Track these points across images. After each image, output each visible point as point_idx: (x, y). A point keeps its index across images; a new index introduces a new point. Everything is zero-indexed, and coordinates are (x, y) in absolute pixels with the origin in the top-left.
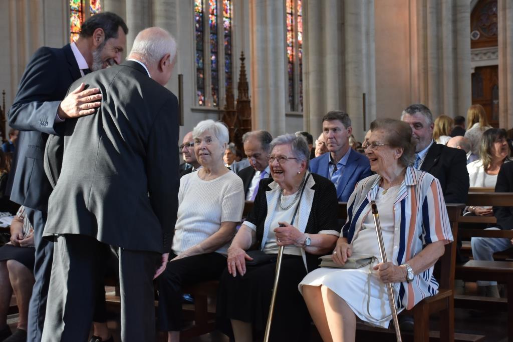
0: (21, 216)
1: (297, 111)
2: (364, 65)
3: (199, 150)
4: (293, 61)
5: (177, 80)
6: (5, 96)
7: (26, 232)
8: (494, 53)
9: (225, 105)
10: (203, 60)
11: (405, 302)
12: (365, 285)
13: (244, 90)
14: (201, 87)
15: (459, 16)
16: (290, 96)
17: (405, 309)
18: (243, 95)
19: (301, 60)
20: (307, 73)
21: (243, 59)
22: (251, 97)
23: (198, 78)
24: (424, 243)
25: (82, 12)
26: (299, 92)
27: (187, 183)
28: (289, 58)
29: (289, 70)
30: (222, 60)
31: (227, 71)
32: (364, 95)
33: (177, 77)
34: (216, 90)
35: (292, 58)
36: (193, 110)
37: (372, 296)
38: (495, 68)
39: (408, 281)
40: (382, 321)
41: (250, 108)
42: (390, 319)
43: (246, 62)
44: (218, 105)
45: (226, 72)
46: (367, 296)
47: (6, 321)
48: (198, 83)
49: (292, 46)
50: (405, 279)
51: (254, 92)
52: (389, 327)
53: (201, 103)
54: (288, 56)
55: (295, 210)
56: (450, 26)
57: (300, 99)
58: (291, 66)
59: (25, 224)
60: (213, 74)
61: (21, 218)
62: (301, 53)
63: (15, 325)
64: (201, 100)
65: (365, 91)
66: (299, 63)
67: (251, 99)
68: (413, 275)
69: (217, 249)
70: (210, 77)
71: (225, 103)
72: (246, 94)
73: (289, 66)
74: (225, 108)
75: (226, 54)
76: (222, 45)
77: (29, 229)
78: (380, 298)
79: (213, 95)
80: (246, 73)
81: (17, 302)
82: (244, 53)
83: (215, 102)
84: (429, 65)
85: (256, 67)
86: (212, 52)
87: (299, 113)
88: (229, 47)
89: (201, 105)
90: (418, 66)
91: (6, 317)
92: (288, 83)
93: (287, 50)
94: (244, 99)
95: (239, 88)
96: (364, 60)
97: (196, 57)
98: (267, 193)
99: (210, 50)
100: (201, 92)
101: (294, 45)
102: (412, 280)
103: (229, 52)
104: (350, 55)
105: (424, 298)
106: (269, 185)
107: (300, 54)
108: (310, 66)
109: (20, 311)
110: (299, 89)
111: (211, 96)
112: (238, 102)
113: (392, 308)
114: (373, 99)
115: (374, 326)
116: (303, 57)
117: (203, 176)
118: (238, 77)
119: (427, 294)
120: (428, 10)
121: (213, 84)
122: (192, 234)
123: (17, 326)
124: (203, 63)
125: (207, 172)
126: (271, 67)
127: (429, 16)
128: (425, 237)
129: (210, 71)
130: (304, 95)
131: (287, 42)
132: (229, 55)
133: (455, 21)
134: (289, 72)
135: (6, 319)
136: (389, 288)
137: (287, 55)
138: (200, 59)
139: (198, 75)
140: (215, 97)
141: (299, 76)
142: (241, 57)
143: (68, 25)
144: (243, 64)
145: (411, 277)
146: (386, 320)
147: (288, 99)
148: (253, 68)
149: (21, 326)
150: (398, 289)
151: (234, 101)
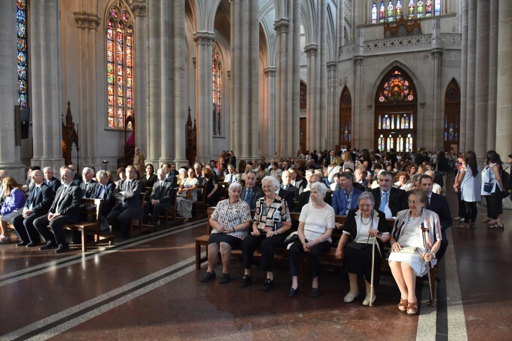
1: (217, 135)
8: (305, 112)
13: (190, 125)
15: (295, 97)
21: (189, 110)
25: (113, 85)
32: (259, 133)
38: (305, 118)
56: (291, 102)
72: (191, 127)
95: (188, 124)
98: (355, 217)
104: (254, 115)
120: (282, 94)
127: (282, 97)
133: (293, 100)
143: (107, 91)
144: (189, 113)
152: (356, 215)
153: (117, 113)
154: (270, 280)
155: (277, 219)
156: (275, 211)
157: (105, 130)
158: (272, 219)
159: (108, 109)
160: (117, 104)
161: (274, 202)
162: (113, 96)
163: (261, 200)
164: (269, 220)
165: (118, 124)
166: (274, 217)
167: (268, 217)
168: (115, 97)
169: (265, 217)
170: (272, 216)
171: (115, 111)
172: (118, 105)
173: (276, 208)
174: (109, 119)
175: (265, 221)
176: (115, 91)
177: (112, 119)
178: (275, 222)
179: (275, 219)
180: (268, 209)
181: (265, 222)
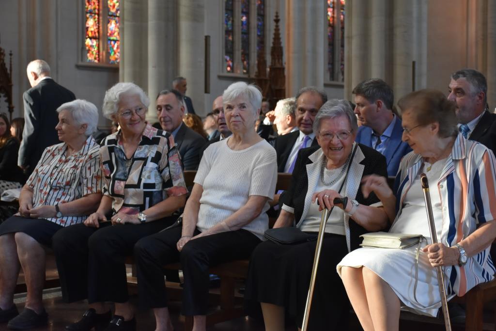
0: (31, 185)
1: (337, 80)
2: (415, 30)
3: (231, 116)
4: (333, 23)
5: (204, 41)
6: (12, 57)
7: (36, 202)
9: (256, 73)
10: (233, 21)
11: (457, 288)
12: (412, 268)
13: (278, 56)
14: (229, 51)
16: (329, 64)
17: (457, 296)
18: (277, 61)
19: (343, 23)
20: (350, 38)
21: (277, 21)
22: (285, 63)
23: (227, 41)
24: (478, 222)
26: (340, 59)
27: (215, 153)
28: (329, 21)
29: (329, 34)
30: (254, 22)
31: (259, 34)
32: (414, 63)
33: (204, 38)
34: (246, 55)
35: (333, 21)
36: (220, 77)
37: (420, 280)
39: (461, 264)
40: (430, 309)
41: (284, 77)
42: (439, 307)
43: (280, 24)
44: (248, 72)
45: (259, 36)
46: (414, 280)
47: (13, 301)
48: (226, 47)
49: (333, 8)
50: (457, 262)
51: (289, 58)
52: (437, 316)
53: (229, 69)
54: (329, 18)
55: (340, 186)
57: (341, 67)
58: (332, 30)
59: (35, 193)
60: (243, 38)
61: (30, 186)
62: (343, 15)
63: (22, 305)
64: (229, 66)
65: (414, 59)
66: (340, 26)
67: (286, 66)
68: (465, 257)
69: (244, 225)
70: (240, 41)
71: (256, 69)
72: (280, 60)
73: (329, 29)
74: (256, 76)
75: (259, 15)
76: (255, 4)
77: (39, 200)
78: (428, 282)
79: (243, 61)
80: (281, 36)
81: (26, 280)
82: (279, 14)
83: (244, 68)
84: (489, 31)
85: (292, 30)
86: (243, 12)
87: (340, 83)
88: (262, 7)
89: (229, 72)
90: (477, 32)
91: (13, 295)
92: (327, 49)
93: (327, 12)
94: (278, 66)
95: (273, 54)
96: (415, 24)
97: (224, 18)
98: (308, 166)
99: (240, 10)
100: (230, 56)
101: (335, 6)
102: (464, 264)
103: (262, 12)
105: (477, 284)
106: (309, 157)
107: (342, 17)
108: (353, 29)
109: (28, 289)
110: (340, 56)
111: (240, 61)
112: (270, 69)
113: (442, 294)
114: (423, 68)
115: (421, 314)
116: (346, 19)
117: (233, 145)
118: (272, 41)
119: (481, 280)
121: (243, 48)
122: (218, 210)
123: (24, 306)
124: (233, 25)
125: (237, 141)
126: (308, 29)
128: (478, 216)
129: (240, 33)
130: (346, 63)
131: (327, 3)
132: (262, 16)
134: (329, 36)
135: (13, 299)
136: (439, 272)
137: (327, 18)
138: (229, 20)
139: (226, 38)
140: (245, 62)
141: (340, 41)
142: (275, 18)
144: (277, 26)
145: (463, 260)
146: (434, 308)
147: (327, 66)
148: (289, 30)
149: (28, 305)
150: (449, 274)
151: (266, 67)
152: (311, 162)
153: (106, 28)
154: (122, 318)
155: (152, 186)
156: (145, 164)
157: (78, 67)
158: (137, 186)
159: (85, 20)
160: (106, 8)
161: (142, 144)
163: (110, 142)
164: (131, 190)
165: (108, 54)
166: (144, 181)
167: (128, 182)
169: (122, 183)
170: (140, 180)
171: (101, 25)
172: (109, 10)
173: (146, 160)
174: (88, 42)
175: (122, 193)
177: (95, 43)
178: (146, 194)
179: (146, 186)
180: (130, 163)
181: (123, 197)
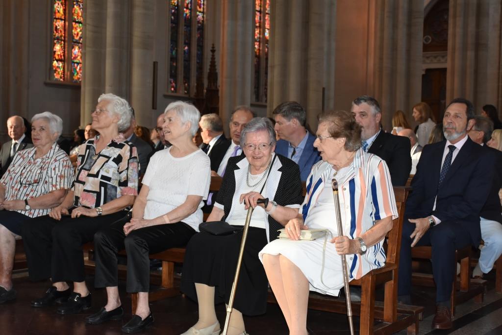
0: (4, 182)
1: (261, 101)
4: (259, 55)
5: (152, 66)
7: (8, 197)
8: (443, 57)
9: (195, 93)
10: (177, 50)
11: (355, 273)
13: (213, 80)
14: (173, 75)
15: (414, 21)
16: (255, 87)
17: (354, 279)
18: (212, 84)
19: (267, 54)
20: (273, 67)
21: (213, 51)
22: (219, 86)
23: (171, 67)
26: (264, 84)
28: (256, 52)
29: (256, 63)
30: (194, 51)
31: (198, 61)
32: (324, 89)
33: (153, 63)
34: (187, 78)
35: (259, 53)
36: (165, 96)
38: (444, 70)
39: (361, 253)
40: (333, 289)
41: (218, 97)
42: (341, 288)
43: (216, 53)
44: (188, 92)
45: (198, 63)
48: (171, 71)
49: (259, 42)
50: (358, 251)
51: (222, 82)
53: (173, 89)
54: (256, 50)
56: (405, 30)
57: (264, 91)
58: (258, 60)
59: (7, 190)
60: (185, 64)
61: (3, 184)
62: (268, 48)
64: (173, 87)
65: (324, 86)
66: (265, 57)
67: (220, 89)
68: (365, 247)
69: (183, 219)
70: (183, 66)
71: (195, 91)
72: (215, 84)
73: (256, 59)
74: (195, 95)
75: (198, 45)
76: (195, 37)
79: (185, 83)
80: (216, 64)
82: (215, 46)
83: (186, 89)
84: (384, 65)
86: (185, 43)
87: (263, 103)
88: (201, 39)
89: (172, 92)
92: (254, 76)
93: (255, 45)
94: (213, 88)
95: (209, 78)
96: (325, 57)
97: (170, 47)
98: (236, 171)
99: (183, 41)
100: (174, 79)
101: (261, 40)
103: (201, 44)
104: (313, 52)
105: (371, 270)
106: (237, 164)
107: (266, 49)
108: (275, 60)
110: (264, 81)
111: (182, 83)
112: (207, 90)
114: (331, 94)
116: (269, 51)
118: (209, 67)
121: (185, 72)
124: (177, 53)
126: (239, 59)
128: (375, 214)
129: (183, 60)
130: (269, 87)
131: (255, 38)
132: (201, 47)
133: (409, 26)
134: (255, 65)
137: (254, 50)
138: (174, 49)
139: (171, 63)
141: (264, 70)
142: (211, 49)
144: (213, 56)
145: (363, 249)
146: (336, 289)
147: (253, 90)
148: (223, 59)
151: (203, 89)
152: (238, 168)
153: (70, 53)
154: (80, 295)
155: (108, 179)
156: (107, 162)
157: (46, 84)
159: (53, 45)
160: (71, 36)
161: (110, 146)
162: (65, 20)
164: (91, 179)
165: (72, 74)
166: (102, 173)
168: (67, 23)
169: (86, 172)
170: (99, 172)
171: (66, 50)
172: (73, 37)
173: (109, 158)
174: (55, 63)
175: (84, 180)
176: (67, 11)
177: (61, 64)
178: (102, 184)
180: (96, 157)
181: (83, 183)
